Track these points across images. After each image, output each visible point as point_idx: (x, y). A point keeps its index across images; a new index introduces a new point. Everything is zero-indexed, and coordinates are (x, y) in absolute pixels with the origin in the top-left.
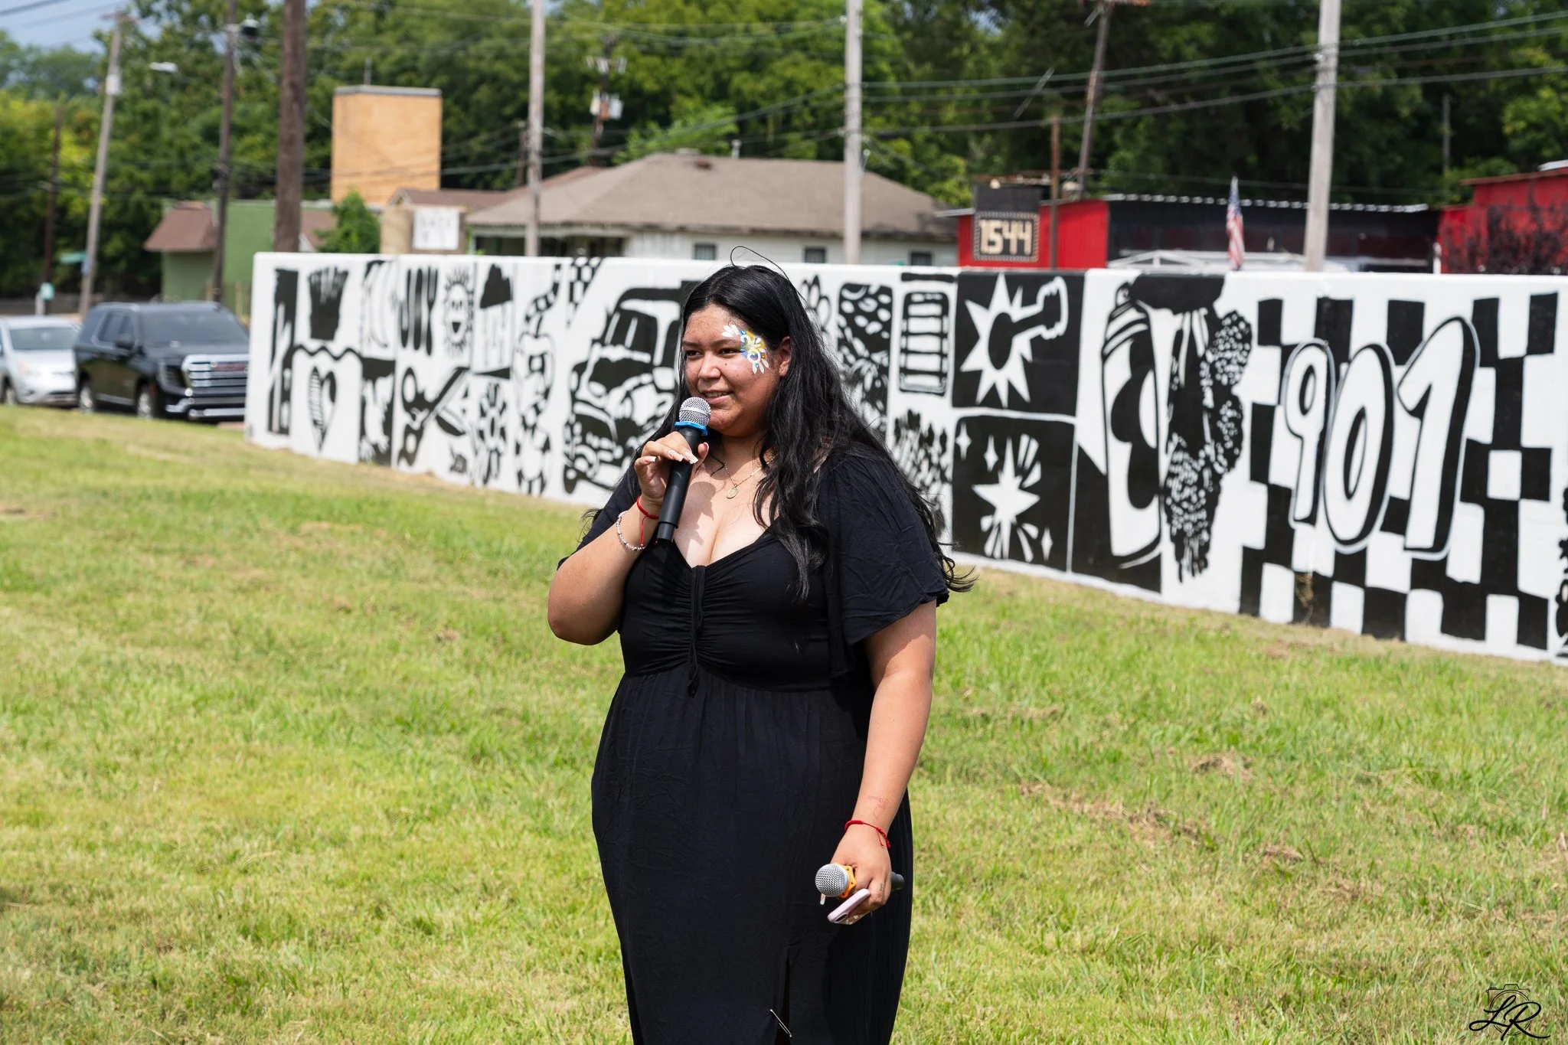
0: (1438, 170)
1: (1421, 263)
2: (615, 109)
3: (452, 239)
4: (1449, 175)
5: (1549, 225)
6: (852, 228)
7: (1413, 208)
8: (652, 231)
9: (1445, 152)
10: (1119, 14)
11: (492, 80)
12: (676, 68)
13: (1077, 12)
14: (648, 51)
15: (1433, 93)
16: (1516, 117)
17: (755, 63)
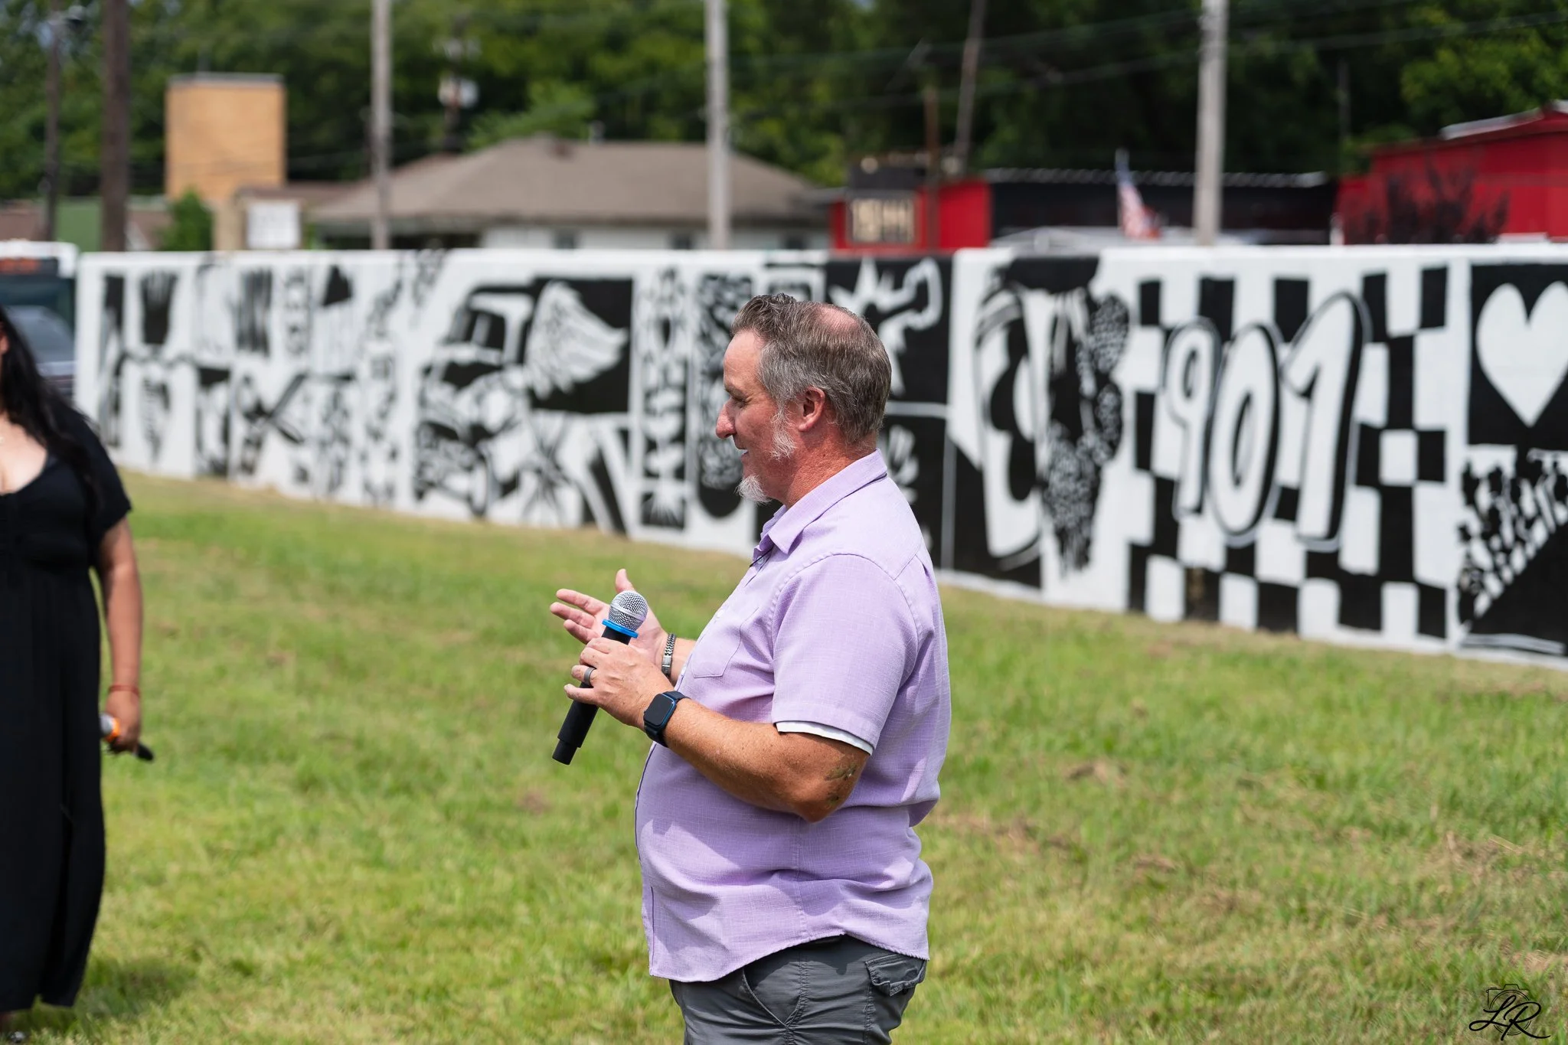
0: (1334, 136)
1: (1318, 234)
2: (468, 94)
4: (1348, 144)
5: (1450, 192)
6: (719, 213)
7: (1310, 179)
8: (511, 222)
9: (1344, 118)
11: (333, 67)
12: (531, 48)
14: (501, 31)
15: (1329, 58)
16: (1415, 82)
17: (616, 42)
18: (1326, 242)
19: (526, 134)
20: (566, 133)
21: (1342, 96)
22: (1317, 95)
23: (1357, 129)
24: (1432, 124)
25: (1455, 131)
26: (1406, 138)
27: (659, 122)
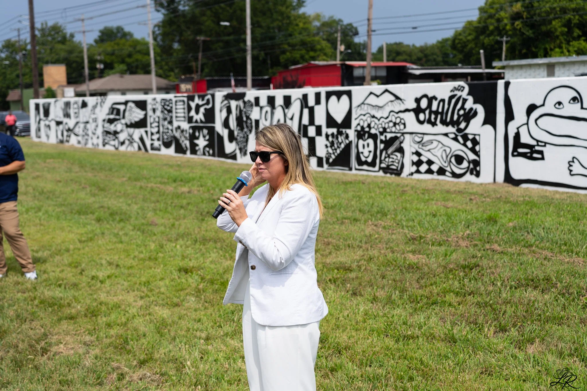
0: (268, 69)
2: (102, 66)
3: (73, 94)
4: (270, 71)
5: (294, 79)
6: (154, 87)
7: (266, 77)
8: (113, 90)
9: (269, 66)
10: (204, 42)
11: (76, 62)
12: (114, 57)
13: (195, 42)
14: (108, 54)
15: (266, 54)
16: (282, 58)
17: (130, 56)
18: (269, 89)
19: (114, 73)
20: (122, 73)
21: (269, 62)
22: (264, 61)
23: (272, 67)
24: (286, 67)
26: (280, 69)
27: (139, 70)
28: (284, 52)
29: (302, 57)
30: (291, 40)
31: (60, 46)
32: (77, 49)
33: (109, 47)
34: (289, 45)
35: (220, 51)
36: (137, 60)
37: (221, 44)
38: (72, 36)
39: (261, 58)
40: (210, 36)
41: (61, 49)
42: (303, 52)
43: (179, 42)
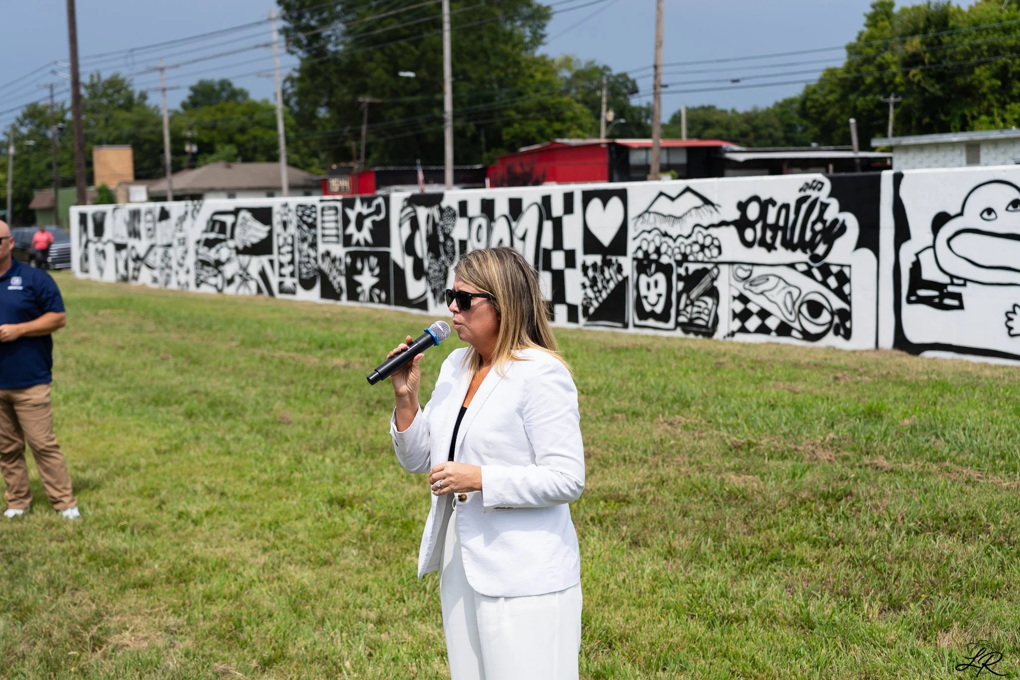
0: (481, 153)
1: (481, 185)
2: (194, 149)
3: (144, 196)
4: (485, 155)
5: (527, 169)
6: (285, 185)
7: (478, 167)
8: (212, 190)
9: (483, 147)
10: (371, 105)
11: (149, 141)
12: (214, 133)
13: (355, 106)
14: (204, 128)
15: (478, 127)
16: (507, 134)
17: (242, 130)
18: (484, 187)
19: (216, 161)
20: (230, 160)
21: (483, 139)
22: (475, 139)
23: (488, 150)
24: (512, 148)
25: (523, 149)
26: (503, 152)
27: (258, 156)
28: (509, 124)
29: (541, 132)
30: (520, 103)
31: (123, 114)
32: (151, 119)
33: (206, 115)
34: (517, 110)
35: (398, 122)
36: (255, 138)
37: (400, 110)
38: (143, 96)
39: (469, 134)
40: (381, 96)
41: (124, 120)
42: (543, 122)
43: (329, 105)
